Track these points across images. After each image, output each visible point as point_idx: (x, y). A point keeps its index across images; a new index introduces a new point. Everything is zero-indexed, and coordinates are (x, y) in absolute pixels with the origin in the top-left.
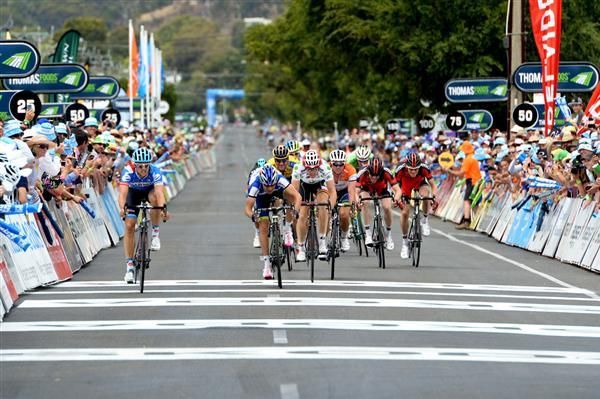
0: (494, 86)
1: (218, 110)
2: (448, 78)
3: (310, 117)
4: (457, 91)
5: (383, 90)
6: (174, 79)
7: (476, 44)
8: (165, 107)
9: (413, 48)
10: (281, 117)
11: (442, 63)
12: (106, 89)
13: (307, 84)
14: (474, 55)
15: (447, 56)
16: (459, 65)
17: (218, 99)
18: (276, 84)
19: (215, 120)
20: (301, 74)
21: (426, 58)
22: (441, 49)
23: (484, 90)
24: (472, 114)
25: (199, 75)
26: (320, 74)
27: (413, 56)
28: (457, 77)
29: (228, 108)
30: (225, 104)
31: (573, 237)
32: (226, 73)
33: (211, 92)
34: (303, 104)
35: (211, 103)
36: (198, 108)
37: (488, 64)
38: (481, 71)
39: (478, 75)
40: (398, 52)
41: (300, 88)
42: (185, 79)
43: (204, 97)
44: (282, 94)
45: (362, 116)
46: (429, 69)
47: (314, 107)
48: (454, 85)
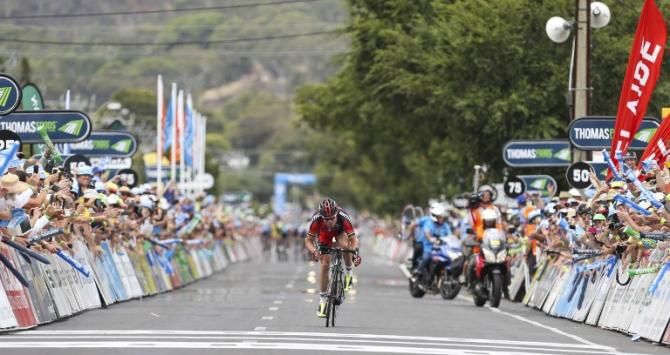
0: (557, 149)
1: (289, 198)
2: (508, 139)
3: (380, 199)
4: (515, 154)
5: (448, 160)
6: (239, 162)
7: (539, 103)
9: (468, 106)
11: (501, 123)
13: (373, 158)
14: (537, 116)
15: (506, 115)
17: (289, 186)
18: (341, 160)
19: (284, 208)
20: (365, 147)
21: (483, 117)
22: (500, 108)
23: (546, 153)
24: (533, 180)
25: (267, 156)
26: (387, 148)
27: (469, 115)
28: (518, 138)
29: (299, 196)
30: (296, 191)
33: (281, 177)
34: (373, 185)
35: (280, 189)
37: (553, 126)
38: (546, 134)
39: (542, 137)
40: (452, 110)
41: (367, 166)
42: (253, 164)
43: (271, 180)
44: (349, 172)
46: (487, 130)
47: (382, 187)
48: (514, 147)
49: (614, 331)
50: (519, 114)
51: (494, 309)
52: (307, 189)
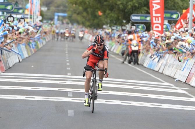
0: (146, 17)
1: (58, 20)
2: (132, 13)
3: (88, 23)
4: (134, 18)
5: (111, 16)
6: (44, 9)
7: (141, 3)
8: (40, 18)
9: (121, 4)
10: (78, 23)
11: (130, 9)
12: (21, 11)
13: (87, 12)
14: (141, 7)
15: (132, 7)
16: (135, 10)
17: (58, 16)
18: (77, 12)
19: (57, 23)
20: (85, 10)
21: (125, 7)
22: (130, 5)
23: (143, 18)
24: (139, 26)
25: (53, 8)
26: (92, 10)
27: (121, 6)
28: (135, 13)
29: (61, 19)
30: (61, 18)
31: (169, 67)
32: (61, 8)
33: (56, 14)
34: (86, 20)
35: (56, 17)
36: (52, 19)
37: (145, 10)
38: (143, 12)
39: (142, 13)
40: (116, 4)
41: (85, 14)
42: (48, 9)
43: (54, 15)
44: (79, 16)
45: (104, 24)
46: (126, 10)
47: (89, 20)
48: (134, 16)
49: (168, 76)
50: (135, 6)
51: (130, 65)
52: (64, 17)
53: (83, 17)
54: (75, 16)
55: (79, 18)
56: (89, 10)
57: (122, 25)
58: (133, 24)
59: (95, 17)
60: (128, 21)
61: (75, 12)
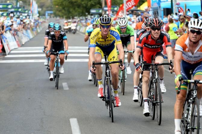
0: (99, 10)
1: (48, 15)
4: (93, 11)
6: (40, 10)
8: (38, 15)
9: (84, 3)
10: (60, 16)
12: (27, 12)
13: (65, 10)
14: (96, 5)
15: (91, 5)
16: (93, 7)
17: (48, 13)
18: (59, 10)
19: (48, 17)
20: (64, 8)
21: (87, 5)
23: (97, 11)
24: (95, 16)
25: (44, 9)
27: (84, 5)
32: (49, 8)
35: (47, 14)
36: (44, 15)
37: (98, 6)
40: (81, 4)
41: (63, 11)
42: (42, 10)
43: (45, 13)
44: (60, 12)
50: (93, 5)
52: (51, 14)
53: (63, 13)
54: (57, 12)
55: (60, 14)
56: (66, 9)
57: (85, 16)
58: (92, 15)
59: (69, 12)
60: (89, 13)
61: (57, 10)
